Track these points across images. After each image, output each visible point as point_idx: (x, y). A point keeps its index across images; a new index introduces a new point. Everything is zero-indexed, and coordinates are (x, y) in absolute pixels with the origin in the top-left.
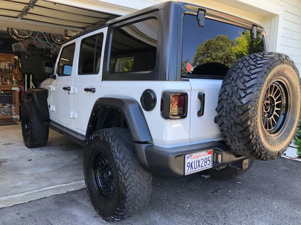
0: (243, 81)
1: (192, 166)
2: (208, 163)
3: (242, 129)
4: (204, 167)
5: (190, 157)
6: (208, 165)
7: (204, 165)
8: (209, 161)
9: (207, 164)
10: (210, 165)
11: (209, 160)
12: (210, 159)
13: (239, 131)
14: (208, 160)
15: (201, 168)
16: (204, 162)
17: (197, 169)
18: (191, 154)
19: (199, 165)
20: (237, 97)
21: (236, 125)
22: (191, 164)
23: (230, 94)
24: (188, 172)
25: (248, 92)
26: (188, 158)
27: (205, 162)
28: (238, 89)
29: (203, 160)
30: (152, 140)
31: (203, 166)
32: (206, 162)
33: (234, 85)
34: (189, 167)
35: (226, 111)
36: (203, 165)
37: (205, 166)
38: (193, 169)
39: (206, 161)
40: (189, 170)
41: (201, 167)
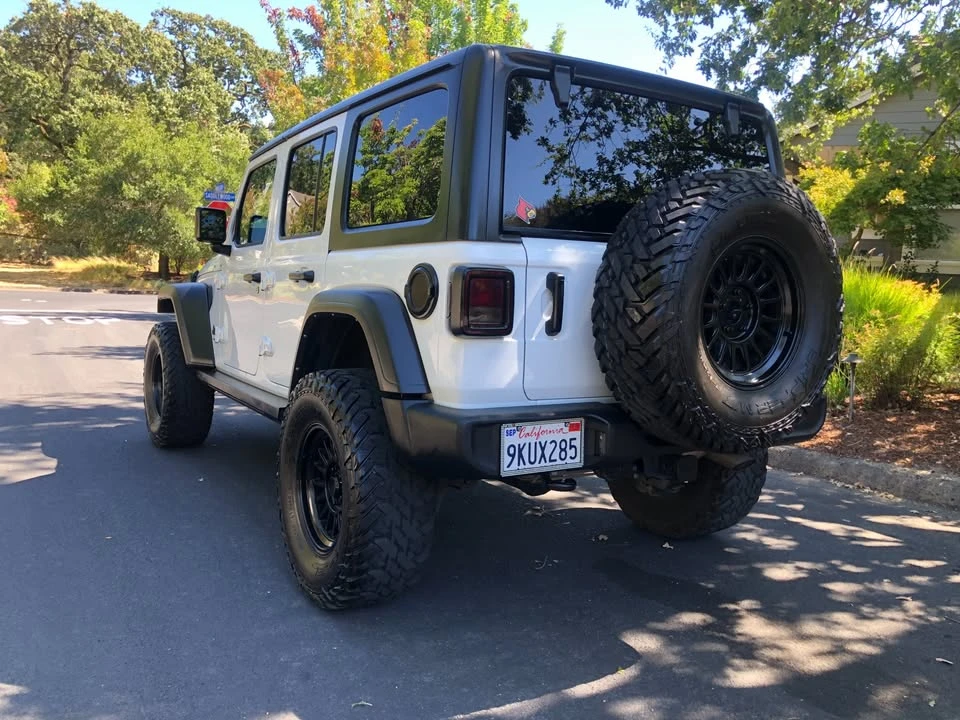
0: (645, 240)
1: (521, 456)
2: (571, 453)
3: (642, 361)
4: (559, 462)
5: (517, 433)
6: (571, 458)
7: (558, 458)
8: (573, 449)
9: (568, 457)
10: (577, 459)
11: (575, 447)
12: (576, 443)
13: (637, 366)
14: (571, 447)
15: (548, 464)
16: (558, 450)
17: (537, 465)
18: (517, 425)
19: (543, 455)
20: (630, 281)
21: (630, 352)
22: (520, 451)
23: (617, 274)
24: (510, 469)
25: (654, 265)
26: (510, 433)
27: (562, 450)
28: (634, 262)
29: (554, 444)
30: (429, 390)
31: (555, 460)
32: (564, 450)
33: (628, 251)
34: (513, 456)
35: (609, 318)
36: (555, 456)
37: (562, 459)
38: (524, 464)
39: (563, 447)
40: (515, 465)
41: (551, 461)
